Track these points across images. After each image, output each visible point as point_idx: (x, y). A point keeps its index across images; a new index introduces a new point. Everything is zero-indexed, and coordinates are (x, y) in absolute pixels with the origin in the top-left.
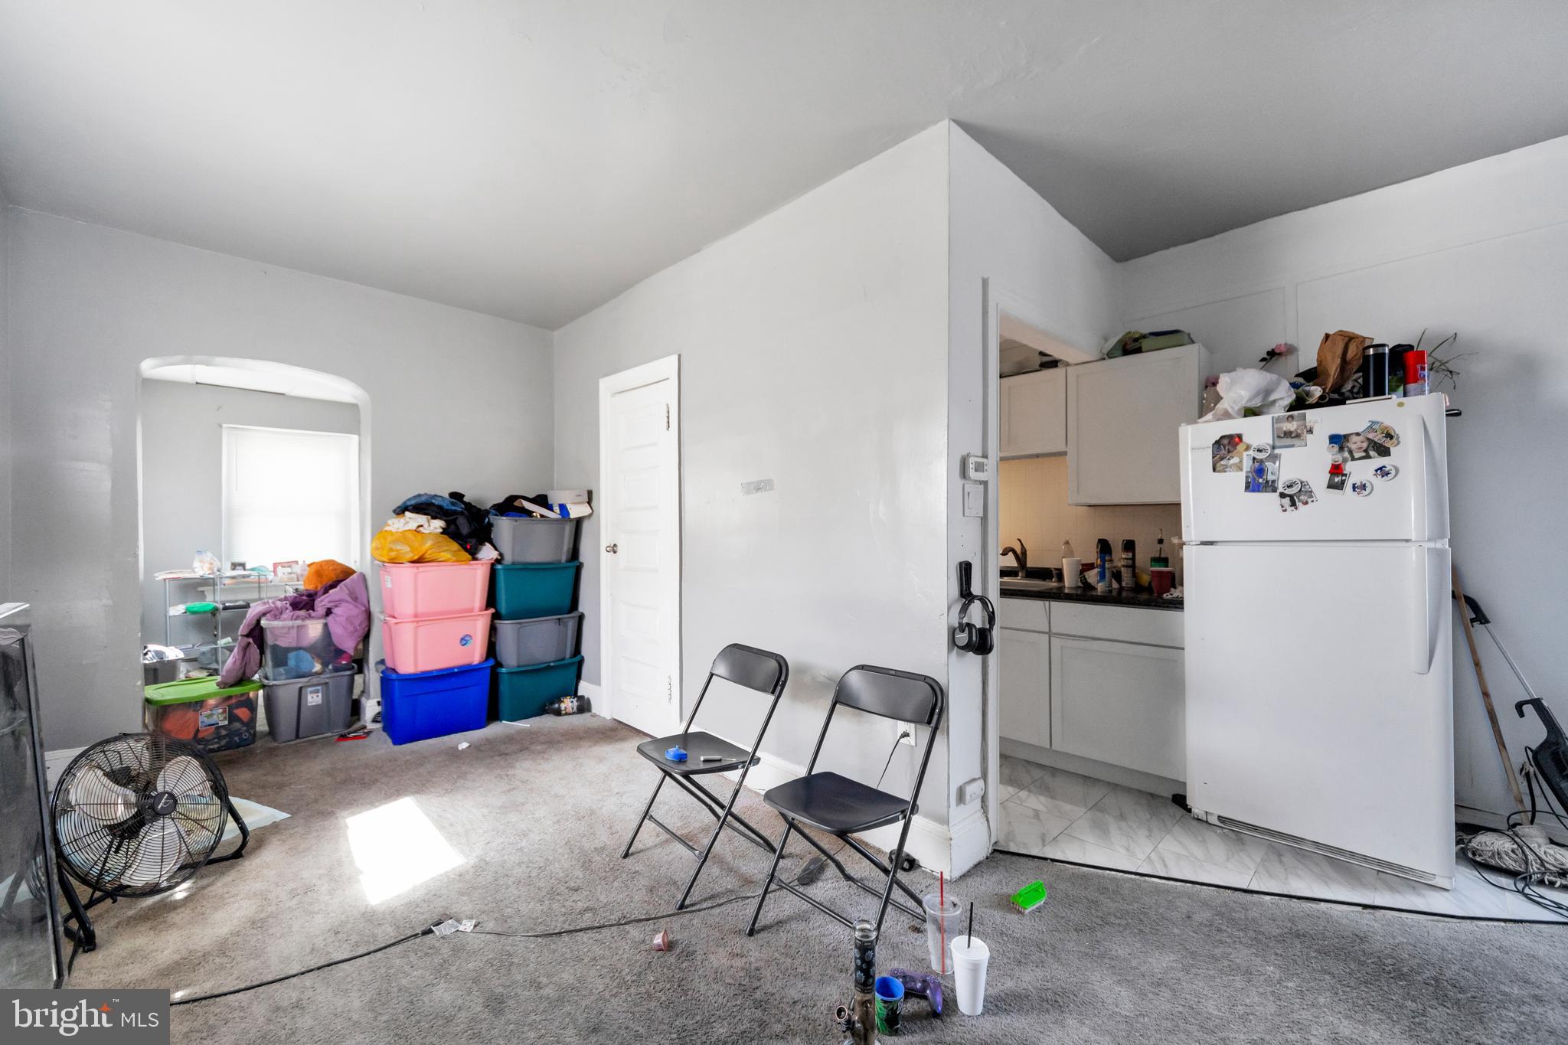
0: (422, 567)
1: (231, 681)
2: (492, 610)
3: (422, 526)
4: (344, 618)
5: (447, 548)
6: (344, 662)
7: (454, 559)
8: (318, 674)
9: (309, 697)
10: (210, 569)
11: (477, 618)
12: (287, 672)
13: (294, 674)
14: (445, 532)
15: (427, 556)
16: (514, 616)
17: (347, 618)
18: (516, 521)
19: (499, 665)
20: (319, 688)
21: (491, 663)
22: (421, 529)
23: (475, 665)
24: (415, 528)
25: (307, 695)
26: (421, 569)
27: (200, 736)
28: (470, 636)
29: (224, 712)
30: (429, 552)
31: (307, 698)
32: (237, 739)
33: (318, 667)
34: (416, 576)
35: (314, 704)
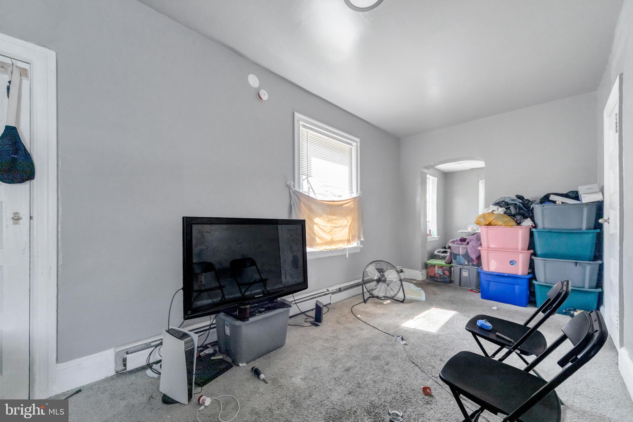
0: (490, 228)
1: (448, 262)
2: (532, 251)
3: (494, 211)
4: (471, 246)
5: (501, 220)
6: (475, 263)
7: (504, 224)
8: (466, 265)
9: (464, 273)
10: (472, 230)
11: (519, 253)
12: (457, 262)
13: (458, 263)
14: (505, 213)
15: (492, 223)
16: (545, 256)
17: (473, 246)
18: (543, 206)
19: (534, 278)
20: (467, 270)
21: (530, 276)
22: (494, 212)
23: (519, 276)
24: (491, 212)
25: (463, 272)
26: (489, 228)
27: (436, 276)
28: (515, 261)
29: (442, 271)
30: (493, 221)
31: (463, 273)
32: (445, 280)
33: (466, 263)
34: (487, 231)
35: (465, 275)
